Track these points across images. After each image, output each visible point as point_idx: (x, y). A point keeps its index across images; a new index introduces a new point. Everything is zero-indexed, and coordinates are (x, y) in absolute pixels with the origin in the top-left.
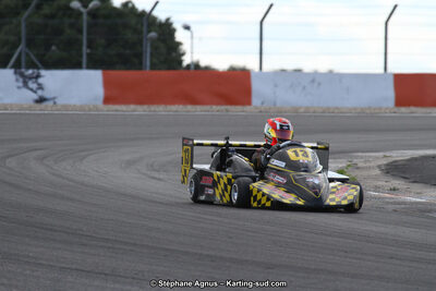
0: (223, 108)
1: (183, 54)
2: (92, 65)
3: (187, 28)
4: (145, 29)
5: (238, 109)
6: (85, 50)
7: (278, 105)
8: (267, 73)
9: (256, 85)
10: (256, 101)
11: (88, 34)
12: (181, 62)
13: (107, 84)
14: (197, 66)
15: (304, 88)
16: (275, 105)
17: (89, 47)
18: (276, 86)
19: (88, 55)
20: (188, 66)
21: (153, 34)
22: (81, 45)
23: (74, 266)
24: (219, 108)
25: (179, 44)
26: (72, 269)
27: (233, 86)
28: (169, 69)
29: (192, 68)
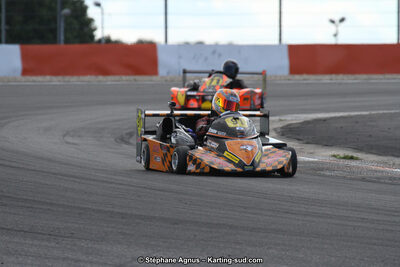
0: (132, 78)
1: (95, 29)
2: (11, 40)
3: (98, 5)
4: (59, 6)
5: (144, 80)
6: (3, 27)
8: (173, 46)
9: (162, 57)
10: (162, 71)
11: (7, 11)
12: (92, 37)
13: (25, 57)
14: (108, 40)
15: (206, 59)
16: (179, 73)
17: (8, 23)
18: (180, 57)
19: (7, 31)
20: (100, 41)
21: (66, 11)
24: (128, 78)
25: (91, 21)
27: (141, 58)
28: (81, 42)
29: (103, 41)
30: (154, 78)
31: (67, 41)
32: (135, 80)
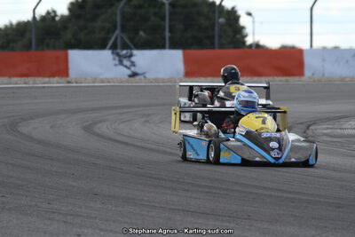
0: (284, 78)
1: (246, 36)
2: (174, 46)
3: (249, 14)
4: (216, 15)
5: (293, 80)
6: (167, 34)
7: (326, 75)
8: (318, 50)
9: (308, 60)
10: (308, 73)
11: (170, 20)
12: (244, 42)
13: (187, 61)
14: (258, 46)
15: (347, 61)
16: (323, 75)
17: (170, 31)
18: (324, 60)
19: (170, 38)
20: (251, 46)
21: (222, 20)
22: (164, 29)
23: (180, 208)
24: (280, 78)
25: (243, 28)
26: (179, 210)
27: (288, 61)
28: (235, 48)
29: (254, 47)
30: (302, 78)
31: (222, 46)
32: (287, 81)
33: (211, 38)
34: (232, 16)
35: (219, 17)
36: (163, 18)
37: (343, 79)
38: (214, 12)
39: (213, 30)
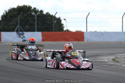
1: (64, 27)
2: (38, 30)
3: (65, 20)
5: (80, 42)
6: (36, 26)
7: (92, 41)
8: (89, 32)
9: (85, 36)
10: (85, 40)
11: (37, 22)
12: (63, 29)
13: (43, 36)
14: (68, 31)
15: (99, 36)
16: (91, 41)
17: (37, 25)
18: (91, 36)
19: (37, 28)
20: (65, 31)
21: (55, 22)
25: (63, 24)
27: (78, 36)
28: (60, 31)
29: (67, 31)
30: (84, 42)
31: (55, 31)
32: (78, 43)
33: (52, 28)
34: (59, 20)
35: (54, 21)
36: (35, 21)
37: (98, 42)
38: (52, 19)
39: (52, 25)
